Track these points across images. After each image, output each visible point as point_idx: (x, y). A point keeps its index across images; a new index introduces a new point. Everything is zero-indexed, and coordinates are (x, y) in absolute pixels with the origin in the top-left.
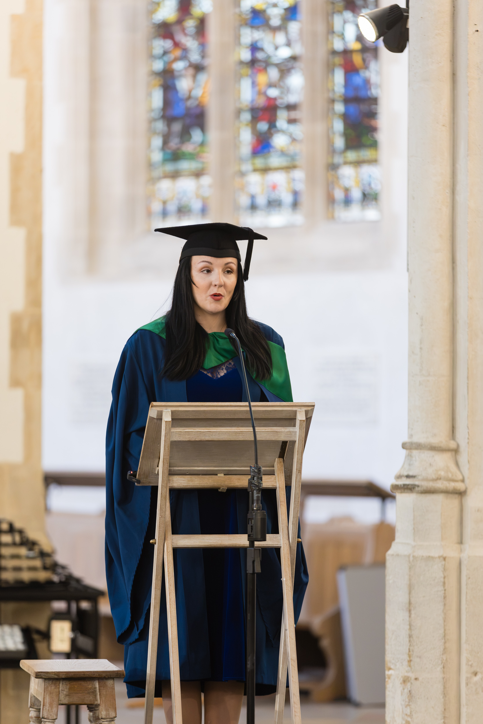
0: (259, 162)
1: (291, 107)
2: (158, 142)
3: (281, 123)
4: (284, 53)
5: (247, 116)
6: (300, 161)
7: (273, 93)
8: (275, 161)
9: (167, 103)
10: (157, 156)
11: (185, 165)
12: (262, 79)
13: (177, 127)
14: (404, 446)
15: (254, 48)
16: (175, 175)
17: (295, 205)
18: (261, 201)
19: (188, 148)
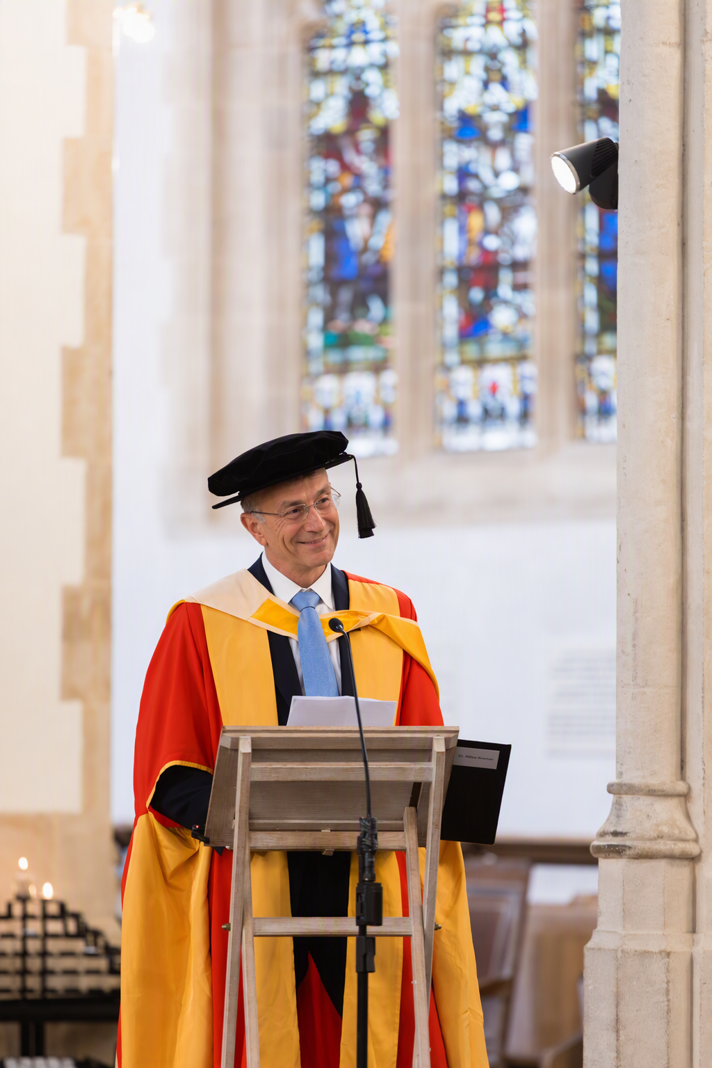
0: (471, 350)
1: (518, 266)
2: (317, 318)
3: (504, 290)
4: (509, 182)
5: (451, 279)
6: (533, 349)
7: (492, 243)
8: (495, 348)
9: (330, 257)
10: (316, 341)
11: (358, 354)
12: (475, 221)
13: (346, 295)
14: (611, 789)
15: (464, 173)
16: (343, 369)
17: (524, 416)
18: (474, 410)
19: (363, 327)
